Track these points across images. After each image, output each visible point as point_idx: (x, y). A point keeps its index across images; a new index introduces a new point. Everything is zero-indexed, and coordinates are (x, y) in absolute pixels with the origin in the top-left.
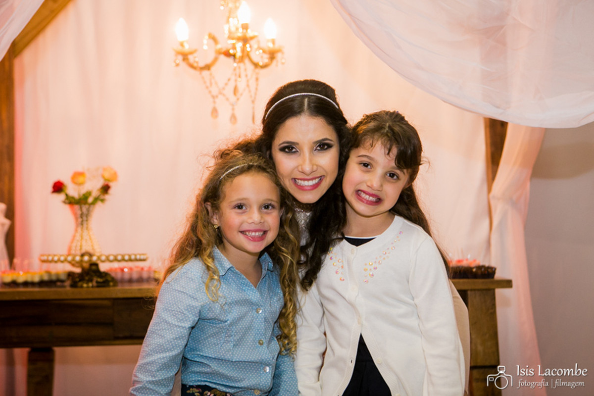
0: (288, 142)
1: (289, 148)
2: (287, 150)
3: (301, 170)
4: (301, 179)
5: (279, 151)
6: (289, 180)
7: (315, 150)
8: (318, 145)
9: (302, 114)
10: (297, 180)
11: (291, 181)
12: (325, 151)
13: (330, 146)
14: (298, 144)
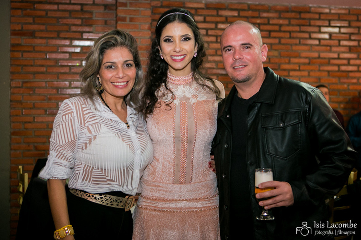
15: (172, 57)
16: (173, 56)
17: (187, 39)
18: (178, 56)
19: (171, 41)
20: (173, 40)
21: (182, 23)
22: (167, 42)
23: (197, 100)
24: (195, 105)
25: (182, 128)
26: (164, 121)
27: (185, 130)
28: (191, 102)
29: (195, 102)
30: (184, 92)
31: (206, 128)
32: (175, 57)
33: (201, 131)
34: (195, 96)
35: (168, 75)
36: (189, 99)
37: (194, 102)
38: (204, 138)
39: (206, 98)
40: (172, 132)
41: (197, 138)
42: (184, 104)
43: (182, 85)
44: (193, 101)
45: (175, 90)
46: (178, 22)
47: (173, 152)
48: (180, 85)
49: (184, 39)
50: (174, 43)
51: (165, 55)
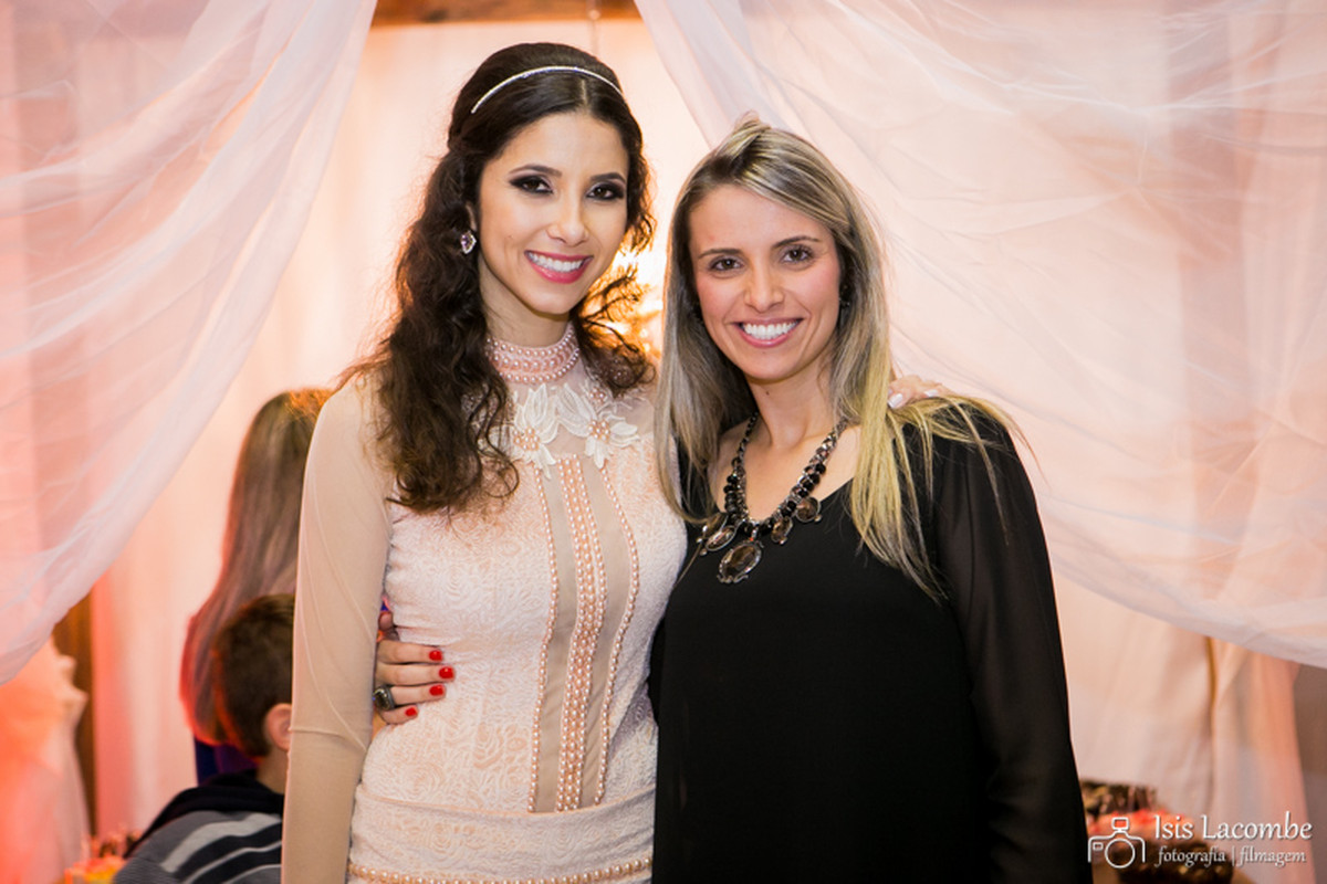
0: (535, 168)
1: (533, 183)
2: (526, 186)
3: (557, 234)
4: (547, 255)
5: (509, 185)
6: (519, 253)
7: (588, 196)
8: (597, 185)
9: (577, 109)
10: (536, 257)
11: (523, 256)
12: (605, 202)
13: (616, 193)
14: (559, 174)
16: (539, 254)
20: (552, 188)
22: (526, 190)
24: (608, 470)
28: (592, 456)
29: (610, 458)
30: (557, 412)
32: (550, 260)
34: (598, 429)
36: (583, 441)
37: (605, 456)
39: (636, 432)
42: (568, 467)
43: (540, 384)
46: (588, 117)
47: (536, 677)
48: (535, 384)
49: (596, 189)
50: (556, 200)
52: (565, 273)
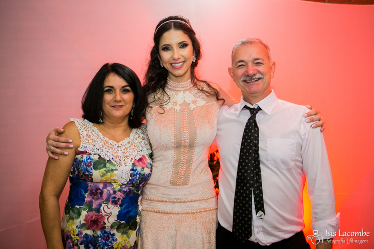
15: (172, 65)
16: (173, 63)
17: (185, 46)
18: (177, 63)
19: (169, 49)
20: (171, 48)
21: (178, 30)
22: (165, 50)
23: (197, 106)
24: (195, 111)
25: (183, 133)
26: (166, 127)
27: (186, 135)
28: (191, 108)
29: (195, 108)
30: (184, 98)
31: (205, 133)
32: (175, 64)
33: (201, 135)
34: (194, 102)
35: (169, 82)
36: (189, 104)
37: (193, 108)
38: (204, 142)
39: (205, 103)
40: (173, 138)
41: (197, 143)
42: (184, 110)
43: (181, 91)
44: (192, 106)
45: (176, 96)
46: (174, 30)
47: (173, 156)
48: (180, 91)
49: (182, 46)
50: (172, 51)
51: (165, 63)
52: (179, 66)
